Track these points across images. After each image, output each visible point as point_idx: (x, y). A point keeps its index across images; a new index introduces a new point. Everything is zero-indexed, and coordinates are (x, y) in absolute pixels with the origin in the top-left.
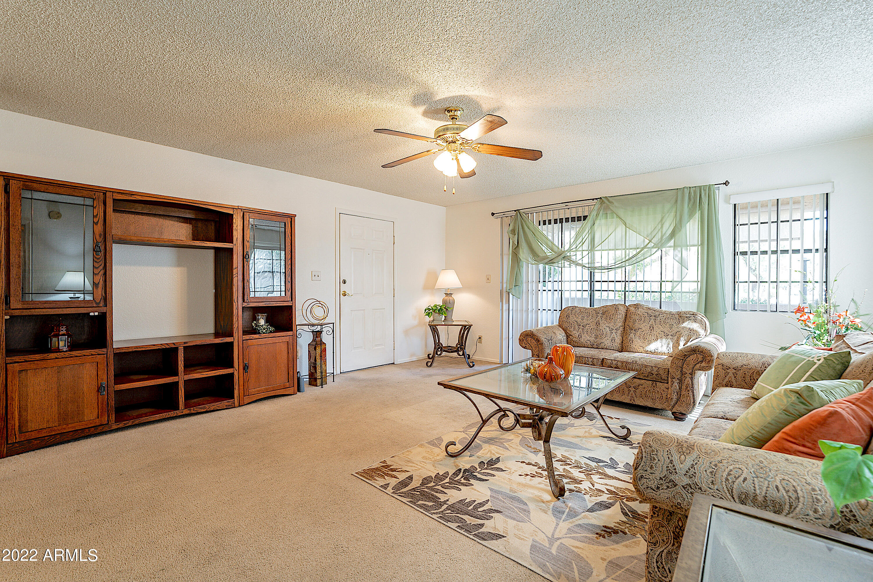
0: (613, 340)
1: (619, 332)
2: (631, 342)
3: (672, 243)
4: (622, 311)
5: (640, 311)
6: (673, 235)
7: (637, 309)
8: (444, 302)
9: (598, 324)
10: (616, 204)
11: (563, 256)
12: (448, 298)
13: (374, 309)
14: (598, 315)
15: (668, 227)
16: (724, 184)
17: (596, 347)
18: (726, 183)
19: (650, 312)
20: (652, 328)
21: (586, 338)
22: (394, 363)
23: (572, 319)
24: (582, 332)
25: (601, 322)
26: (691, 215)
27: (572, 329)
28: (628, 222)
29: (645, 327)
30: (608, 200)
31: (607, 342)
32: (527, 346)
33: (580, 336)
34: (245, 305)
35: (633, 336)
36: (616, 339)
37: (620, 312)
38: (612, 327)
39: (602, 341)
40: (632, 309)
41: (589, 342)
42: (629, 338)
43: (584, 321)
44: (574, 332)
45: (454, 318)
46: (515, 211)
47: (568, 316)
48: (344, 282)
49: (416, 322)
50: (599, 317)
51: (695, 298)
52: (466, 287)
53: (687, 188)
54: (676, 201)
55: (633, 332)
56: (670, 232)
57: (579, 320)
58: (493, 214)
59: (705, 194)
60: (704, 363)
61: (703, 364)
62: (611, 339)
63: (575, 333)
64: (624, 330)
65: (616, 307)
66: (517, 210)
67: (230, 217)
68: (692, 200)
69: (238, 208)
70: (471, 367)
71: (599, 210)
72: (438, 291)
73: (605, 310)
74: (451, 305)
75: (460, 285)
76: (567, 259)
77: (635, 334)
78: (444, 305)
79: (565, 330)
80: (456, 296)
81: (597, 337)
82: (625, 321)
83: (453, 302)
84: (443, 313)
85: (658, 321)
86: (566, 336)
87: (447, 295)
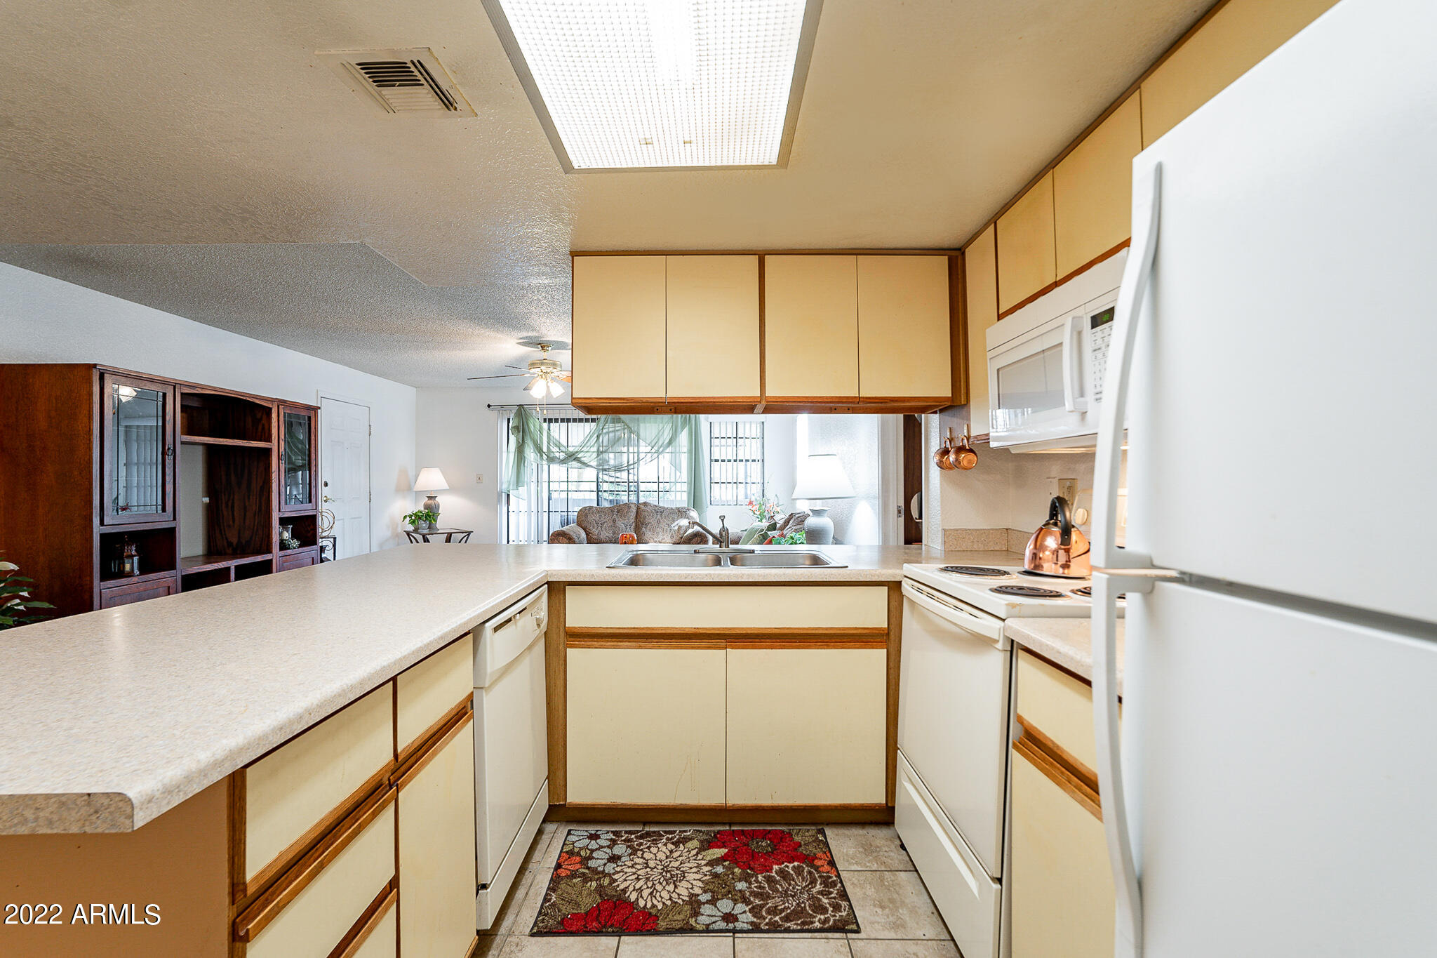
1: (632, 527)
2: (643, 534)
3: (669, 450)
4: (634, 509)
5: (649, 508)
6: (670, 443)
7: (645, 506)
8: (427, 507)
9: (614, 521)
11: (574, 457)
12: (430, 502)
14: (614, 512)
15: (666, 437)
19: (656, 508)
20: (659, 522)
21: (605, 535)
23: (591, 518)
24: (601, 529)
25: (617, 519)
26: (684, 426)
27: (592, 527)
29: (653, 521)
33: (599, 533)
34: (282, 515)
37: (632, 509)
38: (627, 524)
40: (642, 506)
41: (607, 538)
42: (641, 532)
43: (602, 519)
45: (438, 524)
46: (518, 405)
47: (586, 516)
48: (326, 485)
50: (615, 515)
51: (685, 496)
52: (453, 489)
55: (644, 526)
56: (667, 441)
57: (597, 518)
58: (489, 406)
63: (595, 531)
64: (635, 525)
65: (628, 505)
66: (520, 405)
67: (268, 411)
69: (273, 400)
72: (419, 493)
73: (619, 508)
74: (435, 511)
75: (446, 486)
76: (578, 460)
77: (645, 528)
78: (427, 511)
79: (585, 529)
80: (441, 500)
81: (614, 533)
82: (636, 516)
83: (437, 507)
84: (431, 521)
85: (663, 516)
86: (587, 534)
87: (430, 498)
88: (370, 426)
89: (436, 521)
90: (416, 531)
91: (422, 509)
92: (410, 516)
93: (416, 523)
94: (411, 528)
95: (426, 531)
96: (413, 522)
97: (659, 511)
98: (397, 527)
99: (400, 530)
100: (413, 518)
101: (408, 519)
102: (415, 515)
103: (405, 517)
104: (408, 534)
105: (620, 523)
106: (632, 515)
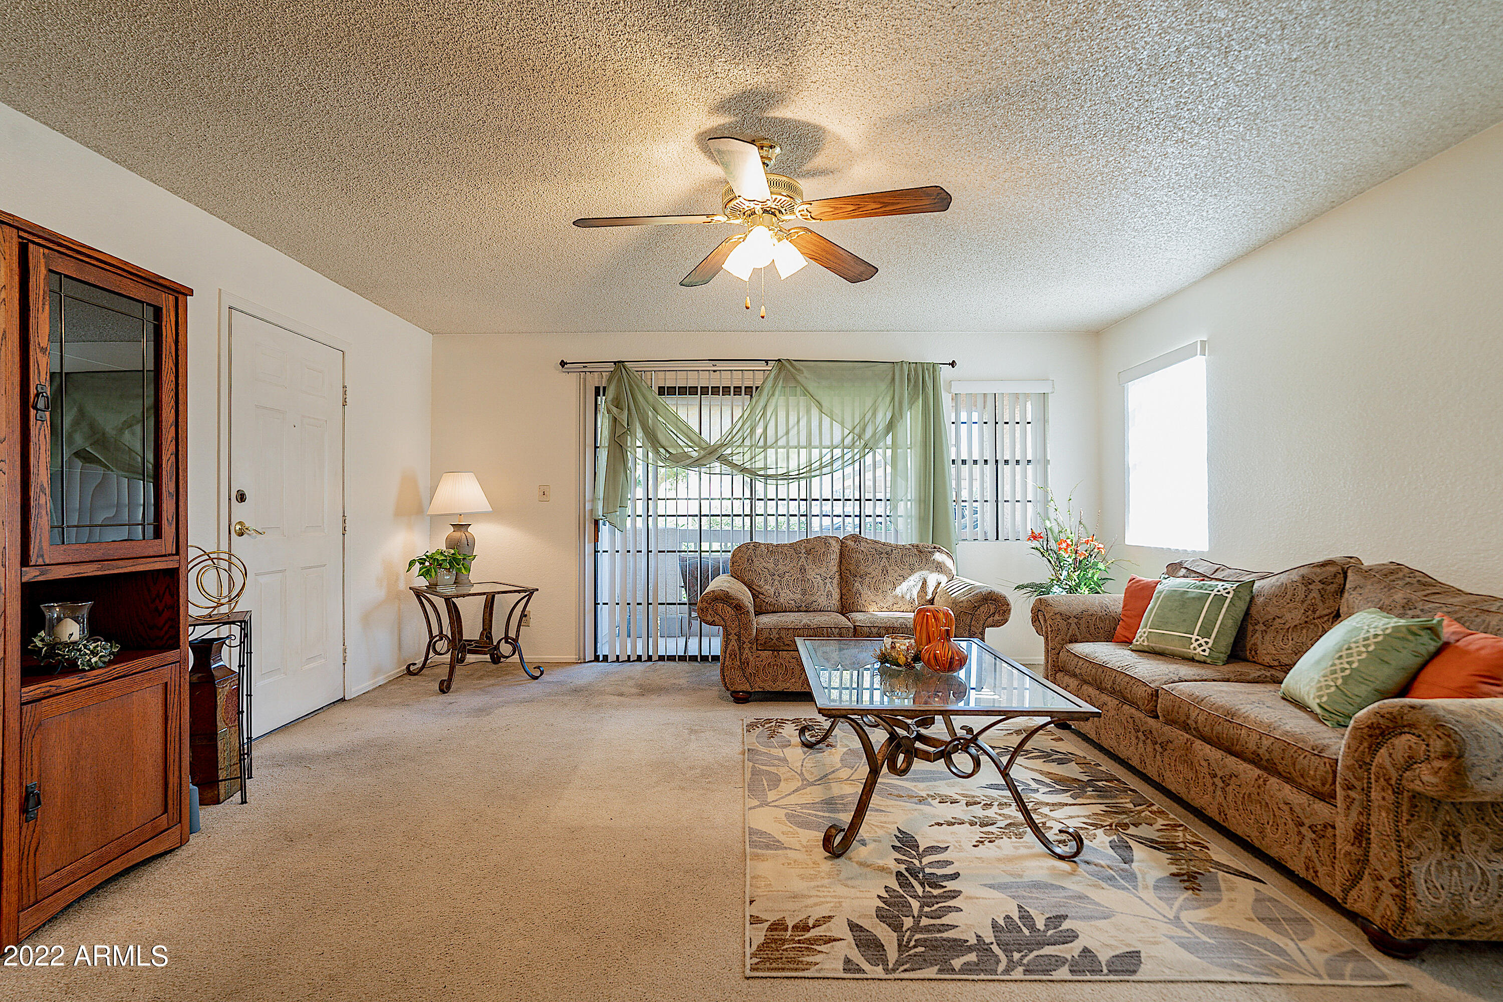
0: (829, 595)
1: (835, 581)
2: (858, 595)
3: (888, 440)
4: (836, 547)
5: (863, 547)
6: (889, 428)
7: (857, 543)
8: (453, 544)
9: (803, 570)
10: (806, 373)
11: (719, 455)
12: (458, 534)
13: (306, 568)
14: (801, 555)
15: (882, 417)
16: (949, 364)
17: (805, 609)
18: (953, 364)
19: (878, 546)
20: (885, 571)
21: (787, 596)
22: (343, 700)
23: (758, 564)
24: (779, 586)
25: (807, 567)
26: (911, 403)
27: (762, 583)
28: (825, 404)
29: (875, 570)
30: (792, 365)
31: (822, 601)
32: (715, 619)
33: (777, 594)
35: (860, 586)
36: (833, 592)
37: (833, 549)
38: (825, 575)
39: (814, 598)
40: (849, 542)
41: (792, 602)
42: (854, 590)
43: (780, 566)
44: (767, 587)
45: (473, 578)
46: (615, 363)
47: (750, 560)
48: (242, 497)
49: (381, 594)
50: (801, 560)
52: (497, 513)
53: (906, 363)
54: (893, 379)
55: (858, 579)
56: (885, 423)
57: (771, 566)
58: (563, 364)
59: (929, 376)
60: (997, 615)
61: (997, 617)
62: (825, 593)
63: (768, 589)
64: (841, 578)
65: (823, 540)
66: (619, 362)
68: (913, 381)
70: (536, 678)
71: (776, 378)
72: (436, 520)
73: (809, 546)
74: (466, 550)
75: (485, 506)
76: (723, 460)
77: (861, 583)
78: (453, 551)
79: (750, 588)
80: (479, 531)
81: (804, 593)
82: (841, 562)
83: (471, 544)
84: (460, 569)
85: (892, 561)
86: (753, 595)
87: (458, 527)
88: (344, 387)
89: (468, 570)
90: (432, 587)
91: (445, 549)
92: (422, 562)
93: (433, 574)
94: (422, 583)
95: (450, 591)
96: (426, 573)
97: (884, 552)
98: (397, 579)
99: (402, 586)
100: (427, 564)
101: (417, 566)
102: (432, 558)
103: (412, 564)
104: (418, 594)
105: (813, 574)
106: (835, 557)
